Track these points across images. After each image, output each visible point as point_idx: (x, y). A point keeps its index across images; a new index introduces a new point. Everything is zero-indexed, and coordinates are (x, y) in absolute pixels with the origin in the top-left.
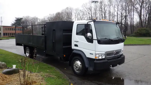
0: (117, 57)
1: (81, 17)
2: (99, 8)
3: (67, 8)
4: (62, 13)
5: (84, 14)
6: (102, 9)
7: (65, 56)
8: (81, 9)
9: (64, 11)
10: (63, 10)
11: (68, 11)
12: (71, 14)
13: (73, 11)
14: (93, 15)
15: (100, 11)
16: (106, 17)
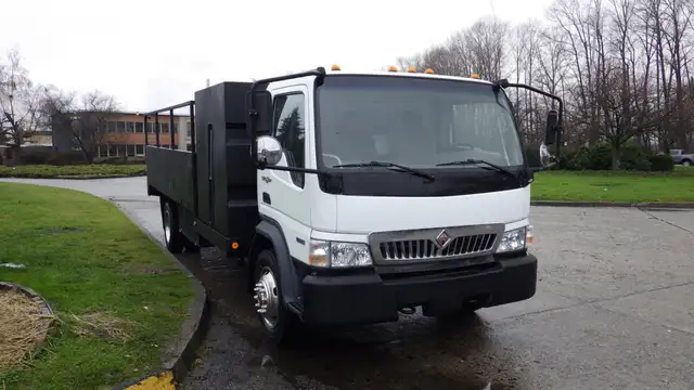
0: (468, 263)
1: (549, 65)
2: (640, 14)
3: (479, 27)
4: (454, 49)
5: (560, 51)
6: (657, 17)
7: (235, 246)
8: (547, 24)
9: (465, 43)
10: (459, 36)
11: (483, 37)
12: (499, 53)
13: (506, 37)
14: (608, 55)
15: (650, 31)
16: (682, 62)
